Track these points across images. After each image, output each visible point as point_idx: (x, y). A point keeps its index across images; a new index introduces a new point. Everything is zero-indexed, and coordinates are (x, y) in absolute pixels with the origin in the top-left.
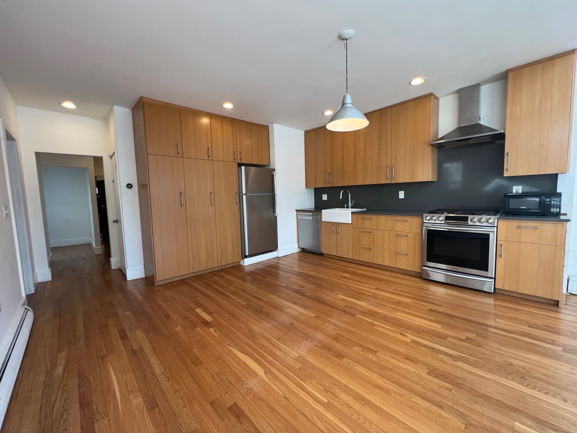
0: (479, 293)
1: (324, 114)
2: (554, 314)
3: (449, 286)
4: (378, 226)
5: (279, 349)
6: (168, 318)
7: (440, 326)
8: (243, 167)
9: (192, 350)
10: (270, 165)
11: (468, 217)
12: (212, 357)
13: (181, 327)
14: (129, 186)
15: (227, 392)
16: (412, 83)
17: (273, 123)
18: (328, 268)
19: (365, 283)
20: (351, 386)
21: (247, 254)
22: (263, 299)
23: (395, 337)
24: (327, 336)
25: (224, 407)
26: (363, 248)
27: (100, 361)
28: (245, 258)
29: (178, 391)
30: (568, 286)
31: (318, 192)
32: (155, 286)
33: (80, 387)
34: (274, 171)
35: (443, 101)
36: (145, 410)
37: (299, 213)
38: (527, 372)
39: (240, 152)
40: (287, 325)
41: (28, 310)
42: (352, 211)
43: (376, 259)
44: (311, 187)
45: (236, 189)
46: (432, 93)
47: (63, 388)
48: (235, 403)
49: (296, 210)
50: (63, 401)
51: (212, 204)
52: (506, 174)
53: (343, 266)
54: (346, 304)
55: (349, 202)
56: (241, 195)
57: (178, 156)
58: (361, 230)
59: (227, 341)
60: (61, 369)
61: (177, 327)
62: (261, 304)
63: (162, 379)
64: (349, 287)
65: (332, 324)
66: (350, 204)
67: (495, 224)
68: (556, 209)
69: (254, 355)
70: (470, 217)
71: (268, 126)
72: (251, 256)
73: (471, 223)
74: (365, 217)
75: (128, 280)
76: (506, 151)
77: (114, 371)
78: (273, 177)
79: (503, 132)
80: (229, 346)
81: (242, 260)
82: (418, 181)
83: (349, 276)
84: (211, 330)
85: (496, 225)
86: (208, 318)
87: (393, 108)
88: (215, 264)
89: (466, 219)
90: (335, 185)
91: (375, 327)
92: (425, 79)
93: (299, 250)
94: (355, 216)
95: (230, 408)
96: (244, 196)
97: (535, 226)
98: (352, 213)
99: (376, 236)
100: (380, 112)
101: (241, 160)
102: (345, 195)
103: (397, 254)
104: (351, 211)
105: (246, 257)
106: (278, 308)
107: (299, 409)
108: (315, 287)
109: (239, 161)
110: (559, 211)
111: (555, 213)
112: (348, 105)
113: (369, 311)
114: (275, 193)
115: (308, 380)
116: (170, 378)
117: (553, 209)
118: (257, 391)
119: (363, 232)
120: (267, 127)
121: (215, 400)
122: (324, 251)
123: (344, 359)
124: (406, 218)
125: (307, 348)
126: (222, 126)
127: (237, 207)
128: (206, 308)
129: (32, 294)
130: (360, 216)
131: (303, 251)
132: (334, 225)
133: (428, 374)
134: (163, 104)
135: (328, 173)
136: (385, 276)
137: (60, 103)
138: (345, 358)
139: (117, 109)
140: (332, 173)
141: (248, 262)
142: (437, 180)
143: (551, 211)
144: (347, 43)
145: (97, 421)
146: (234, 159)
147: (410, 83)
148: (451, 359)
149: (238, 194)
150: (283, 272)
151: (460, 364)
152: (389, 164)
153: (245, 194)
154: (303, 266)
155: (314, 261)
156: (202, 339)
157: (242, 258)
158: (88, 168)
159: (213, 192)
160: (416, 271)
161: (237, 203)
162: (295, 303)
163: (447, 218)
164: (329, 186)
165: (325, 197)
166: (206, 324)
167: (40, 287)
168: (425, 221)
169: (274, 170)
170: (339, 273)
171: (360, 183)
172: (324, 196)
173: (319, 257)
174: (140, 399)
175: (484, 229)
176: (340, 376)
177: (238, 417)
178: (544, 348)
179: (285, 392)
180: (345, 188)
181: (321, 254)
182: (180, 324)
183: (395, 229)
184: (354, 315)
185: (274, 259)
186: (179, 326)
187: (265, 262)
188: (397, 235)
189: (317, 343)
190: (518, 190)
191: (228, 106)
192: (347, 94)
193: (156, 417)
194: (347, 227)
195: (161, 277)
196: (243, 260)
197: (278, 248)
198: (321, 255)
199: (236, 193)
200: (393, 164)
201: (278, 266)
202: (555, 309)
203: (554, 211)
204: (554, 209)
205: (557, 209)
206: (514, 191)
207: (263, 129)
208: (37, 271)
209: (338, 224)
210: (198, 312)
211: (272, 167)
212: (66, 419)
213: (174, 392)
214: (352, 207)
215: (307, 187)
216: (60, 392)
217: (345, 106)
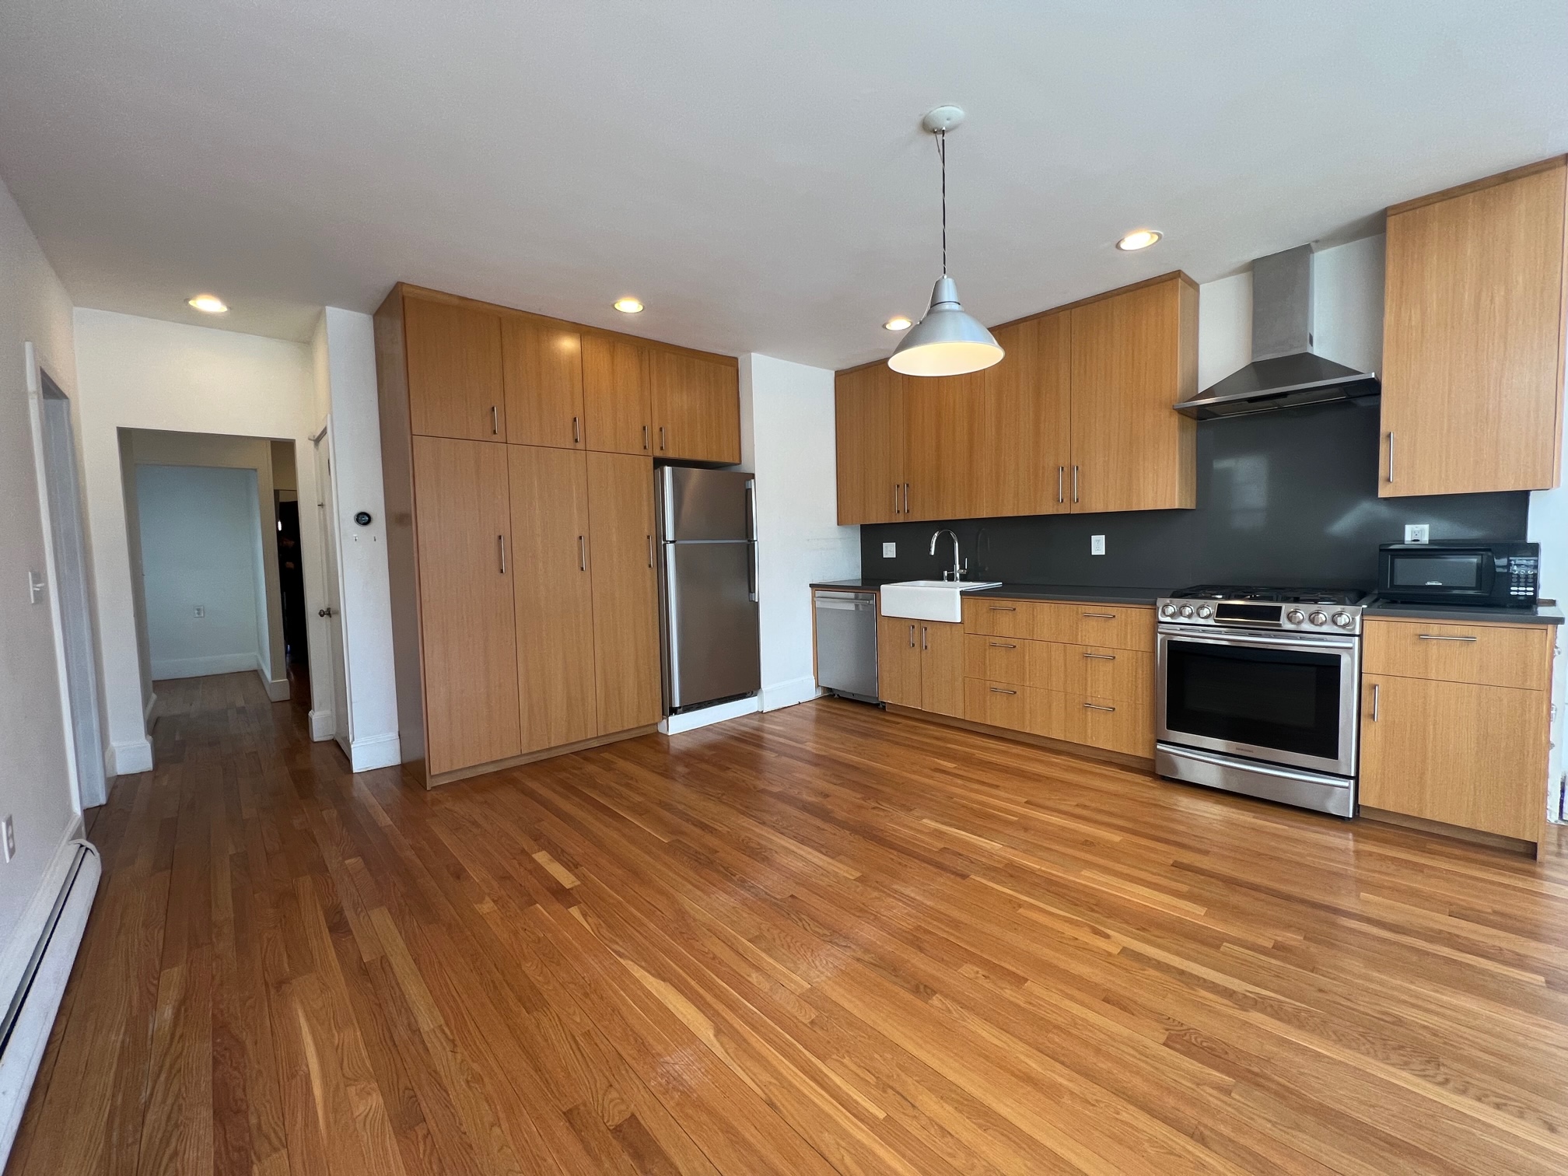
0: (1314, 819)
1: (887, 326)
2: (1526, 880)
3: (1230, 799)
4: (1033, 631)
5: (758, 969)
6: (458, 878)
7: (1201, 911)
8: (668, 470)
9: (519, 966)
10: (740, 463)
11: (1281, 607)
12: (572, 986)
13: (494, 901)
14: (364, 519)
15: (611, 1086)
16: (1123, 246)
17: (749, 351)
18: (897, 743)
19: (997, 787)
20: (952, 1076)
21: (677, 704)
22: (716, 827)
23: (1077, 939)
24: (889, 934)
25: (603, 1128)
26: (994, 690)
27: (273, 991)
28: (671, 714)
29: (479, 1079)
30: (1562, 802)
31: (871, 536)
32: (426, 789)
33: (216, 1062)
34: (750, 480)
35: (1208, 295)
36: (388, 1127)
37: (819, 593)
38: (1445, 1043)
39: (661, 429)
40: (781, 900)
41: (87, 849)
42: (963, 589)
43: (1027, 722)
44: (852, 524)
45: (647, 527)
46: (1179, 271)
47: (172, 1067)
48: (633, 1115)
49: (811, 586)
50: (170, 1101)
51: (582, 569)
52: (1384, 492)
53: (937, 738)
54: (942, 846)
55: (954, 563)
56: (663, 542)
57: (495, 438)
58: (987, 641)
59: (617, 943)
60: (168, 1013)
61: (481, 901)
62: (711, 841)
63: (438, 1047)
64: (952, 798)
65: (904, 900)
66: (958, 568)
67: (1354, 629)
68: (1524, 589)
69: (689, 984)
70: (1286, 608)
71: (736, 359)
72: (687, 708)
73: (1288, 626)
74: (998, 605)
75: (355, 770)
76: (1383, 429)
77: (308, 1019)
78: (747, 495)
79: (1373, 376)
80: (621, 957)
81: (663, 719)
82: (1142, 509)
83: (955, 767)
84: (575, 911)
85: (1357, 633)
86: (566, 878)
87: (1073, 310)
88: (591, 729)
89: (1275, 613)
90: (917, 517)
91: (1021, 911)
92: (1159, 234)
93: (820, 694)
94: (971, 601)
95: (617, 1130)
96: (670, 548)
97: (1467, 635)
98: (962, 593)
99: (1027, 658)
100: (1039, 323)
101: (662, 448)
102: (945, 545)
103: (1086, 706)
104: (961, 589)
105: (674, 711)
106: (759, 854)
107: (806, 1137)
108: (859, 796)
109: (658, 453)
110: (1532, 594)
111: (1521, 598)
112: (947, 307)
113: (1006, 865)
114: (755, 539)
115: (835, 1057)
116: (458, 1042)
117: (1516, 589)
118: (693, 1083)
119: (994, 645)
120: (733, 362)
121: (577, 1107)
122: (887, 697)
123: (934, 998)
124: (1112, 610)
125: (835, 967)
126: (613, 358)
127: (650, 576)
128: (563, 851)
129: (100, 806)
130: (985, 604)
131: (831, 695)
132: (913, 627)
133: (1164, 1044)
134: (456, 302)
135: (898, 486)
136: (1054, 767)
137: (187, 300)
138: (937, 995)
139: (335, 315)
140: (908, 485)
141: (678, 725)
142: (1197, 506)
143: (1512, 593)
144: (943, 140)
145: (259, 1160)
146: (645, 447)
147: (1118, 246)
148: (1231, 1004)
149: (653, 541)
150: (773, 755)
151: (1256, 1017)
152: (1063, 461)
153: (671, 542)
154: (828, 739)
155: (862, 724)
156: (549, 936)
157: (663, 714)
158: (256, 470)
159: (585, 534)
160: (1140, 754)
161: (650, 566)
162: (804, 841)
163: (1223, 611)
164: (901, 519)
165: (889, 550)
166: (561, 894)
167: (121, 787)
168: (1162, 619)
169: (753, 476)
170: (928, 758)
171: (985, 513)
172: (886, 547)
173: (874, 713)
174: (376, 1100)
175: (1327, 641)
176: (921, 1047)
177: (638, 1156)
178: (1493, 976)
179: (771, 1087)
180: (945, 526)
181: (879, 704)
182: (489, 895)
183: (1080, 640)
184: (964, 876)
185: (748, 718)
186: (487, 899)
187: (725, 725)
188: (1086, 657)
189: (859, 954)
190: (1419, 535)
191: (629, 306)
192: (945, 277)
193: (418, 1150)
194: (949, 632)
195: (442, 764)
196: (665, 721)
197: (760, 687)
198: (879, 707)
199: (648, 537)
200: (1075, 464)
201: (761, 738)
202: (1526, 866)
203: (1520, 593)
204: (1520, 589)
205: (1528, 589)
206: (1408, 538)
207: (723, 366)
208: (114, 743)
209: (924, 625)
210: (540, 861)
211: (745, 468)
212: (176, 1153)
213: (468, 1082)
214: (963, 578)
215: (840, 522)
216: (163, 1078)
217: (939, 307)
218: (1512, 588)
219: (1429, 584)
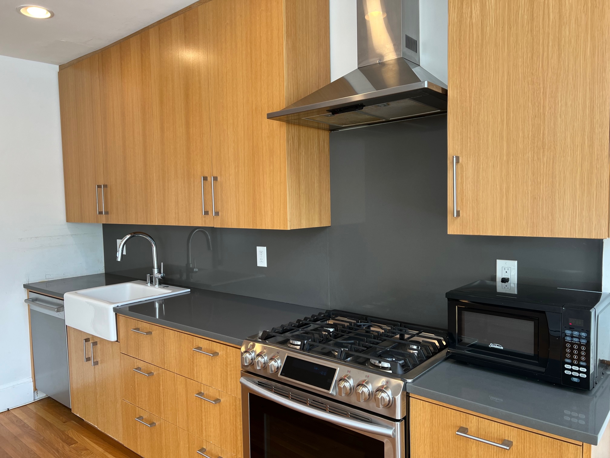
4: (164, 359)
11: (334, 370)
26: (140, 418)
37: (30, 295)
49: (25, 286)
52: (451, 227)
55: (153, 267)
58: (135, 364)
66: (156, 273)
68: (577, 368)
70: (340, 370)
74: (140, 326)
79: (426, 86)
85: (399, 416)
89: (328, 378)
90: (113, 219)
97: (503, 438)
99: (161, 388)
103: (203, 451)
104: (115, 305)
110: (585, 376)
111: (575, 380)
117: (570, 367)
119: (139, 369)
122: (77, 410)
124: (217, 347)
132: (88, 340)
135: (99, 187)
140: (105, 187)
143: (566, 372)
152: (206, 170)
163: (289, 365)
171: (156, 221)
175: (374, 423)
183: (195, 375)
188: (201, 395)
190: (509, 274)
194: (109, 352)
200: (215, 173)
203: (574, 374)
204: (574, 368)
205: (581, 369)
206: (500, 274)
209: (95, 339)
215: (68, 219)
218: (567, 366)
219: (492, 345)
